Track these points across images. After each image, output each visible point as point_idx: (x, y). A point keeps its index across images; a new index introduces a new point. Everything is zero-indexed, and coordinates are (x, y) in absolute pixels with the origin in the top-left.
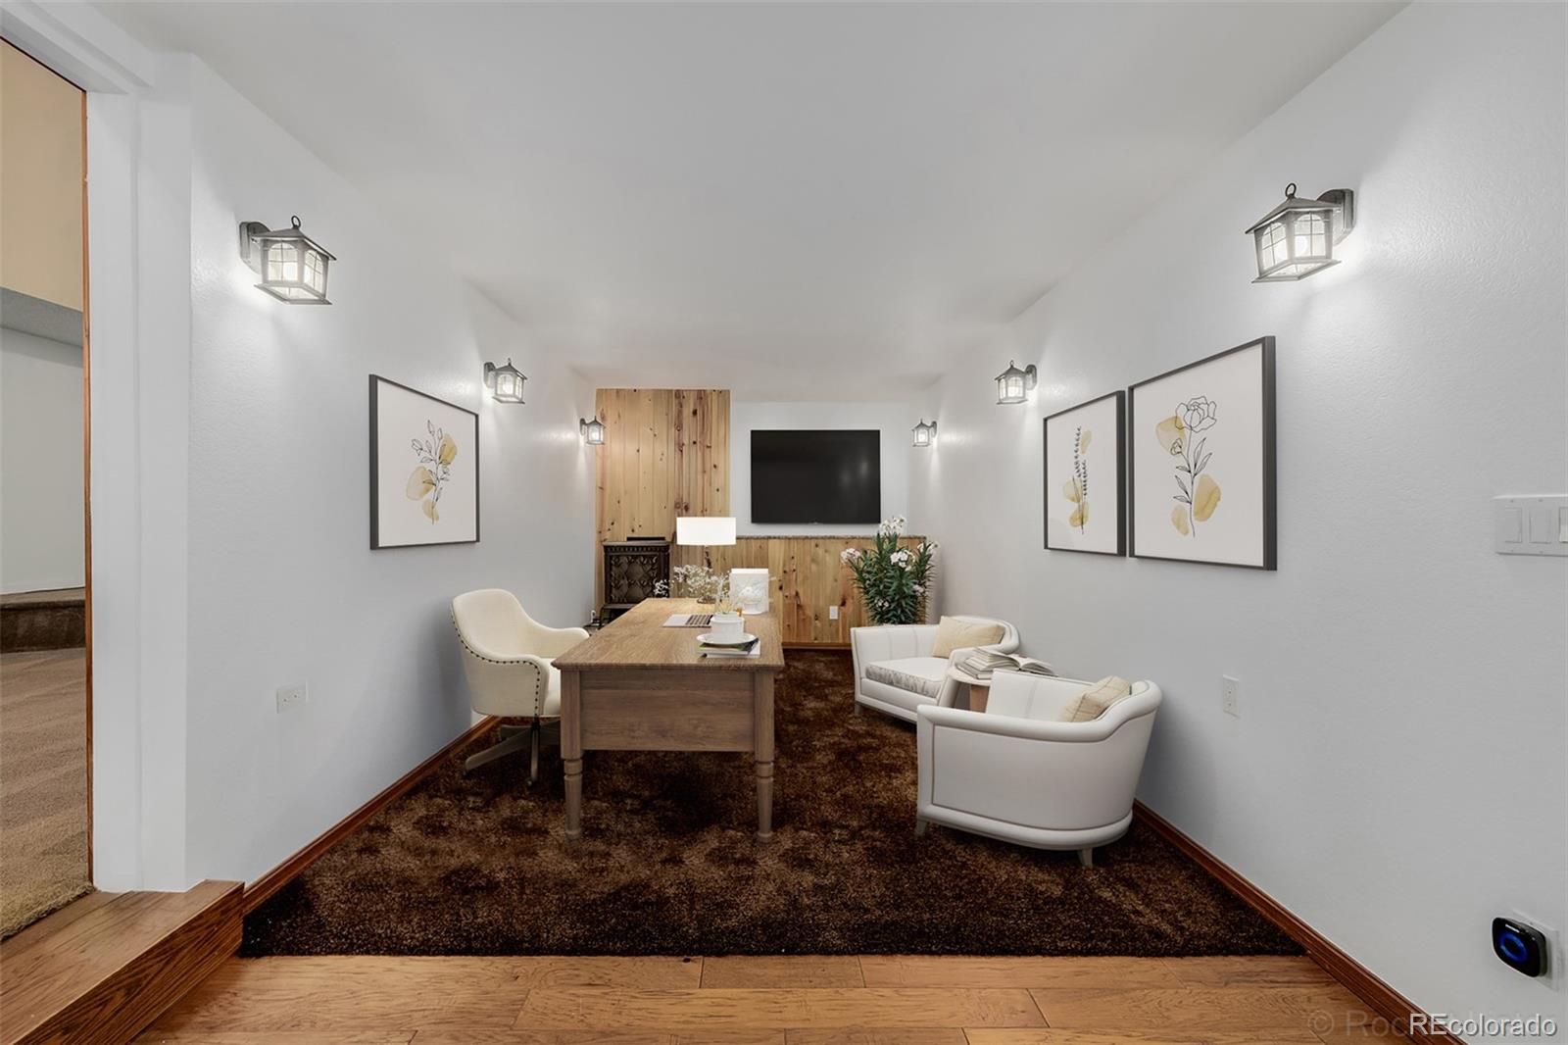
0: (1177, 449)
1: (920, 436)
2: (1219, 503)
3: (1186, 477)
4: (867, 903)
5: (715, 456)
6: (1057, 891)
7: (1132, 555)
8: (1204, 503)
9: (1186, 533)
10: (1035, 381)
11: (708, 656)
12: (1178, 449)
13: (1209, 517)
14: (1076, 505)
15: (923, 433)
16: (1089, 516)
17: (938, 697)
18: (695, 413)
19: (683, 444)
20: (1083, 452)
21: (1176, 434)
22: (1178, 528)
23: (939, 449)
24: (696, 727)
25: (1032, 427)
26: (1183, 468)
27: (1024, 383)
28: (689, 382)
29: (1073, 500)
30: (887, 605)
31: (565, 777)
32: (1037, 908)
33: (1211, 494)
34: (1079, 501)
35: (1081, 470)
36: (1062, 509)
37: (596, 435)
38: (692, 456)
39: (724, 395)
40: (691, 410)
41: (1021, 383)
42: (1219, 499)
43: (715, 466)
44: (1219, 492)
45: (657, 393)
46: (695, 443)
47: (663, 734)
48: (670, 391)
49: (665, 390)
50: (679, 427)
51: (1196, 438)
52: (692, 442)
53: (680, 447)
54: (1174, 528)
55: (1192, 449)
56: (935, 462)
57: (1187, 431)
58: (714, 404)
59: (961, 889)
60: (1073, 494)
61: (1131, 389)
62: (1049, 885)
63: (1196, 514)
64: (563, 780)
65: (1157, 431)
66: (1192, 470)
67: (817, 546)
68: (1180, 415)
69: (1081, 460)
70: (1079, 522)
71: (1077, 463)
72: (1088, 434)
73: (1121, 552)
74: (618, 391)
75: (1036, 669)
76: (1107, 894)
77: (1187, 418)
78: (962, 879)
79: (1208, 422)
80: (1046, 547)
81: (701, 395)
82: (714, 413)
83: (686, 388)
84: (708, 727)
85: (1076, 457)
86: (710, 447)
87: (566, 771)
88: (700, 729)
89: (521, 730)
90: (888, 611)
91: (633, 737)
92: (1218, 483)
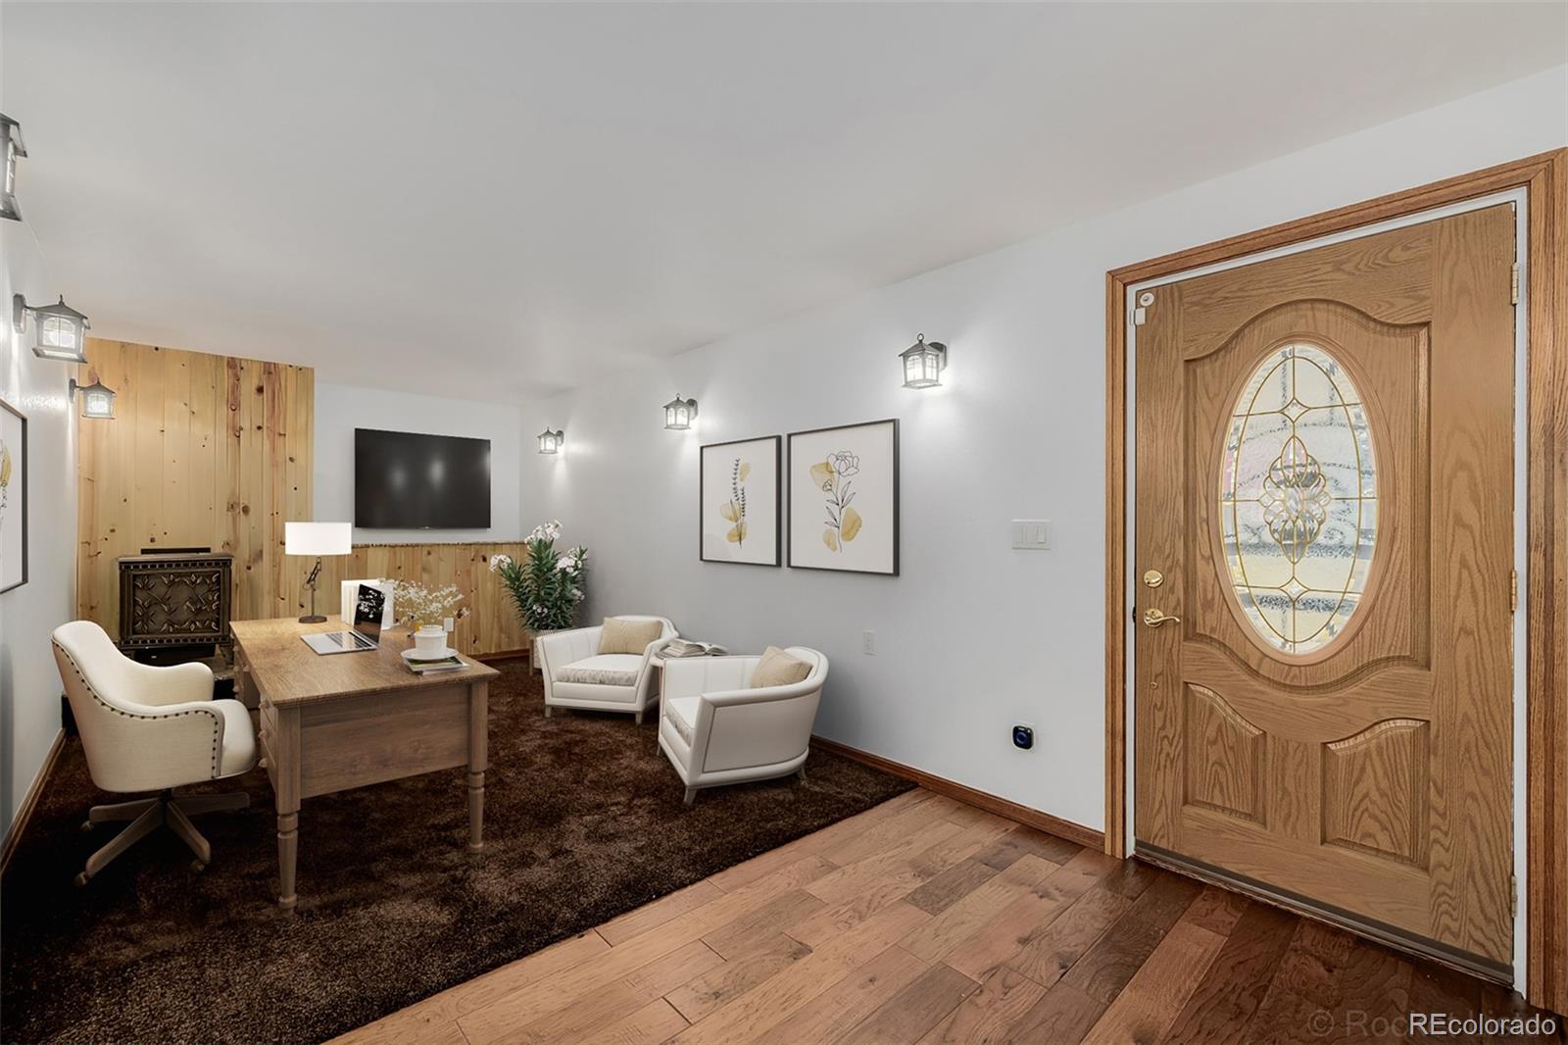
0: (827, 487)
1: (548, 443)
2: (861, 529)
3: (835, 509)
4: (686, 844)
5: (290, 446)
6: (791, 797)
7: (789, 565)
8: (851, 528)
9: (835, 549)
10: (696, 413)
11: (424, 674)
12: (829, 487)
13: (853, 537)
14: (733, 525)
15: (550, 441)
16: (747, 533)
17: (636, 685)
18: (260, 390)
19: (241, 429)
20: (742, 480)
21: (827, 476)
22: (829, 545)
23: (566, 458)
24: (416, 750)
25: (690, 450)
26: (833, 502)
27: (689, 414)
28: (252, 349)
29: (731, 519)
30: (546, 610)
31: (279, 835)
32: (789, 810)
33: (855, 521)
34: (737, 521)
35: (740, 496)
36: (718, 527)
37: (99, 405)
38: (255, 444)
39: (304, 374)
40: (254, 388)
41: (686, 413)
42: (860, 526)
43: (291, 459)
44: (861, 521)
45: (196, 358)
46: (259, 428)
47: (384, 763)
48: (218, 358)
49: (209, 355)
50: (235, 407)
51: (843, 481)
52: (254, 427)
53: (236, 432)
54: (826, 546)
55: (840, 487)
56: (560, 471)
57: (836, 475)
58: (290, 384)
59: (736, 814)
60: (731, 513)
61: (789, 436)
62: (785, 795)
63: (842, 535)
64: (276, 839)
65: (811, 471)
66: (841, 503)
67: (429, 553)
68: (831, 462)
69: (739, 487)
70: (737, 538)
71: (735, 489)
72: (747, 467)
73: (779, 564)
74: (123, 345)
75: (717, 653)
76: (817, 789)
77: (836, 465)
78: (732, 808)
79: (852, 470)
80: (701, 559)
81: (270, 370)
82: (291, 394)
83: (245, 357)
84: (428, 748)
85: (735, 484)
86: (285, 435)
87: (279, 828)
88: (420, 751)
89: (150, 804)
90: (547, 616)
91: (354, 774)
92: (860, 514)
